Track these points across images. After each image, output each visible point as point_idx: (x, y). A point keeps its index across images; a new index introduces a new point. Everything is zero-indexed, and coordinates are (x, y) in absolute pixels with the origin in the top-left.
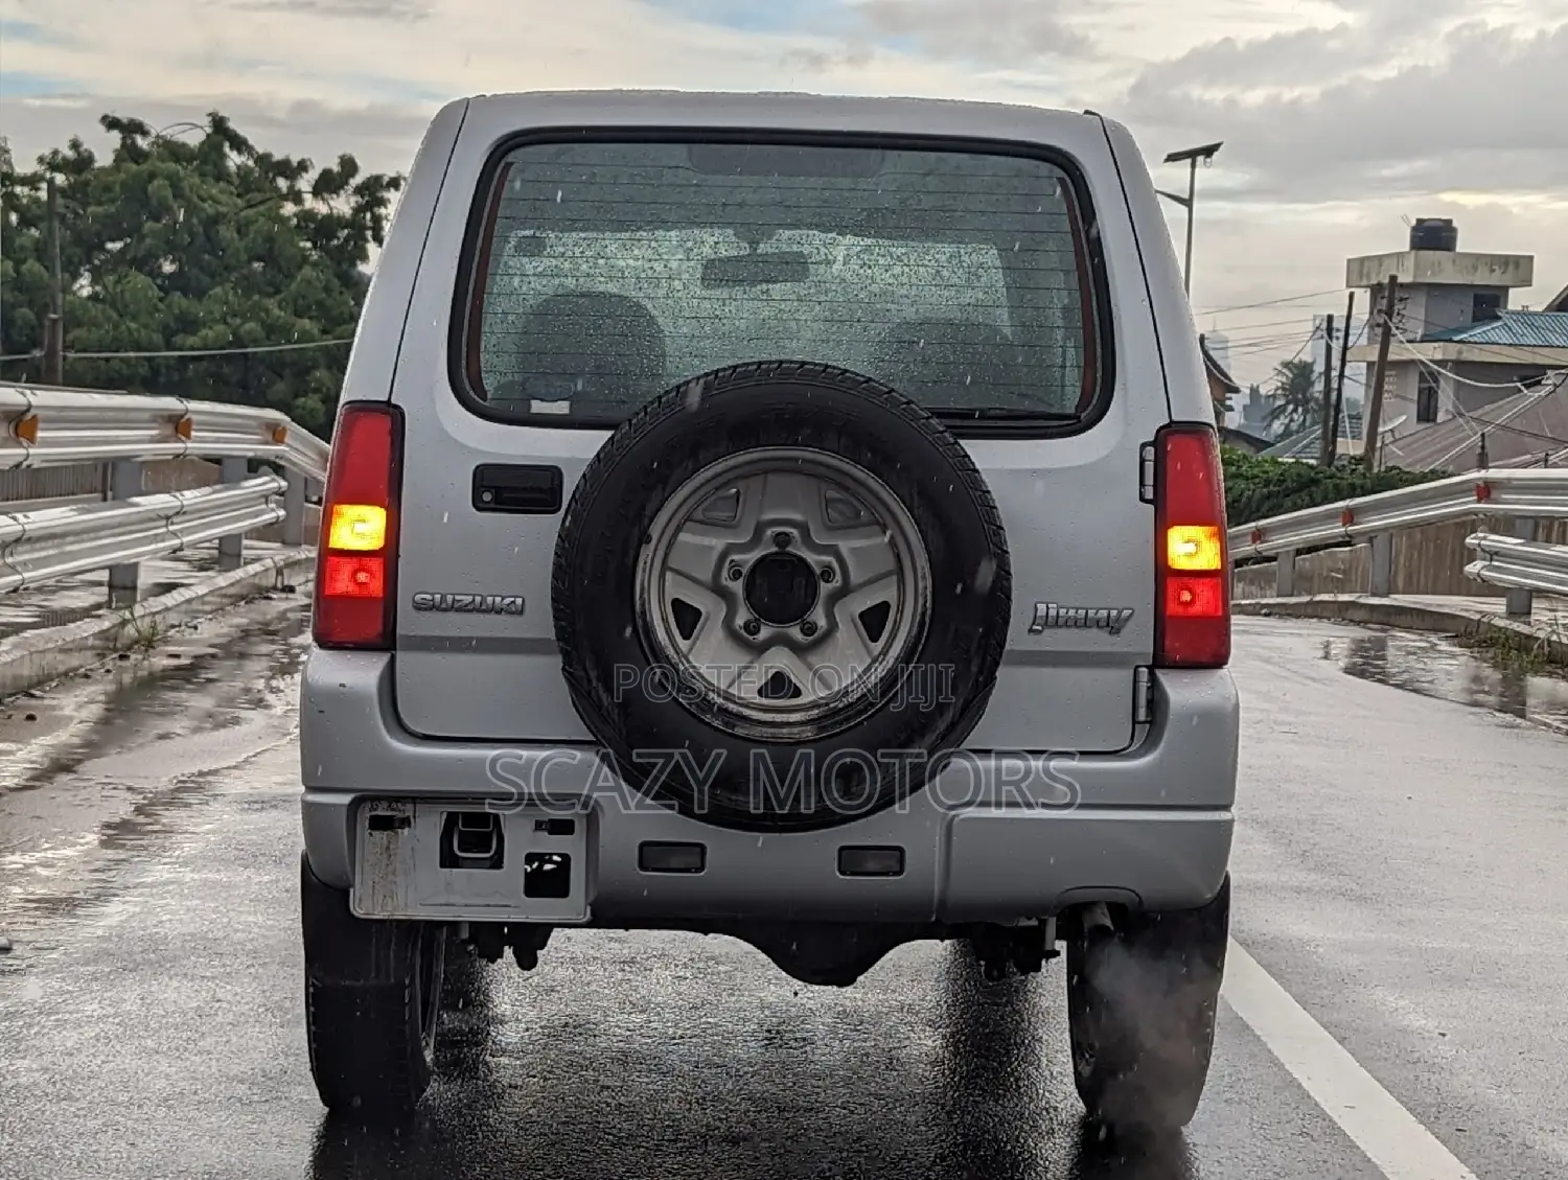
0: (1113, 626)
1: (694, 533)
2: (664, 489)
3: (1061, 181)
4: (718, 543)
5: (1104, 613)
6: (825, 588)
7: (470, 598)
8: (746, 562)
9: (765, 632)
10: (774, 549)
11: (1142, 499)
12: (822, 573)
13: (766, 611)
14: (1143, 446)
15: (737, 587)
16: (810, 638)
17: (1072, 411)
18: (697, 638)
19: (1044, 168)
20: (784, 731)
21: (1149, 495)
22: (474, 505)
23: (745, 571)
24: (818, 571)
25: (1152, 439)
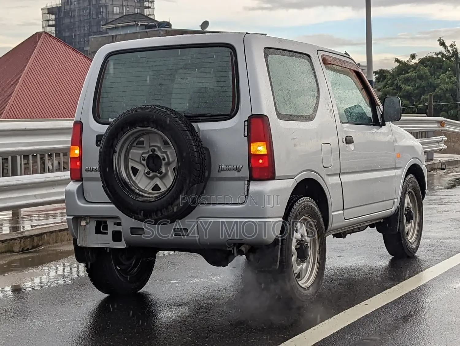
0: (238, 170)
1: (134, 149)
2: (117, 139)
3: (231, 52)
4: (141, 152)
5: (235, 166)
6: (163, 162)
7: (95, 168)
8: (146, 156)
9: (151, 175)
10: (152, 153)
11: (244, 136)
12: (163, 159)
13: (151, 169)
14: (245, 121)
15: (144, 163)
16: (161, 175)
17: (229, 113)
18: (138, 176)
19: (227, 49)
20: (149, 199)
21: (246, 134)
22: (96, 146)
23: (146, 159)
24: (162, 158)
25: (247, 119)
